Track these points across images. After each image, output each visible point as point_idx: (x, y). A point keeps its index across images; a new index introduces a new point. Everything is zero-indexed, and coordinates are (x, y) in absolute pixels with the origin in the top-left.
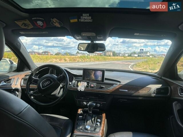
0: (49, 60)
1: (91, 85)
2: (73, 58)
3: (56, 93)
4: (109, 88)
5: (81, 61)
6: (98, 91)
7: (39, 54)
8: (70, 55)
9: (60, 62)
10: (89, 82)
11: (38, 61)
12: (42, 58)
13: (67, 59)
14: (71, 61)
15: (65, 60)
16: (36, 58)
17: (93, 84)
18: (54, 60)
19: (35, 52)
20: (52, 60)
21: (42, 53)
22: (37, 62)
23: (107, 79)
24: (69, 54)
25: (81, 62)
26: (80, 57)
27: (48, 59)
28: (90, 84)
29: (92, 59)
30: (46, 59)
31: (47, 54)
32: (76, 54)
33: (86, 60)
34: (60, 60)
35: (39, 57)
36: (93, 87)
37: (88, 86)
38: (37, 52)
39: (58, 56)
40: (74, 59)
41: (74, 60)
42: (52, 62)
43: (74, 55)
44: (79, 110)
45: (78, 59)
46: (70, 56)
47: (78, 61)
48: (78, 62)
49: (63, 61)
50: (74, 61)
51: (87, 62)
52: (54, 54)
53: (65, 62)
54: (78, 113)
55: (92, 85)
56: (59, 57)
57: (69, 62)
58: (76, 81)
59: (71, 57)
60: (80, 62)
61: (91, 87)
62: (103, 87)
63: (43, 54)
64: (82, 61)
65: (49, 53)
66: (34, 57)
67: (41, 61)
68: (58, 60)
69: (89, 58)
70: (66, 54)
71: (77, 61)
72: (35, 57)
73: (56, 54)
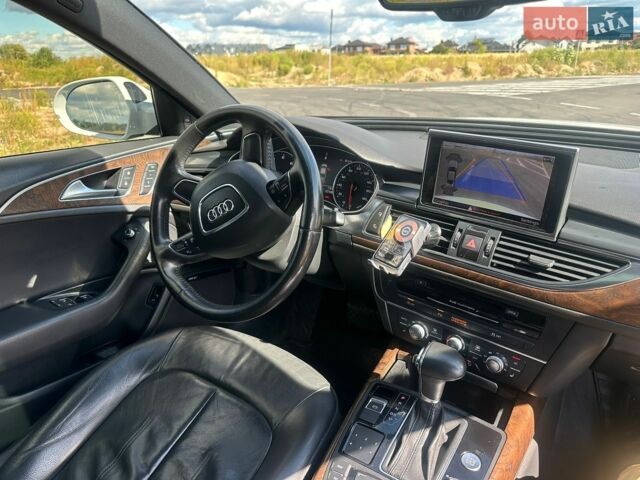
0: (407, 74)
1: (463, 239)
2: (500, 61)
3: (278, 255)
4: (598, 279)
5: (534, 73)
6: (505, 287)
7: (377, 50)
8: (489, 50)
9: (444, 78)
10: (455, 221)
11: (368, 76)
12: (382, 67)
13: (472, 66)
14: (488, 76)
15: (466, 72)
16: (363, 67)
17: (483, 236)
18: (425, 72)
19: (364, 45)
20: (416, 72)
21: (389, 45)
22: (366, 81)
23: (578, 214)
24: (485, 47)
25: (531, 79)
26: (533, 57)
27: (402, 68)
28: (458, 235)
29: (586, 64)
30: (398, 68)
31: (403, 48)
32: (520, 42)
33: (558, 70)
34: (448, 71)
35: (373, 64)
36: (473, 256)
37: (447, 244)
38: (370, 45)
39: (443, 56)
40: (504, 64)
41: (504, 71)
42: (416, 79)
43: (505, 48)
44: (389, 351)
45: (520, 67)
46: (489, 55)
47: (518, 76)
48: (520, 77)
49: (457, 75)
50: (501, 74)
51: (559, 77)
52: (430, 49)
53: (463, 79)
54: (376, 371)
55: (472, 243)
56: (445, 59)
57: (480, 78)
58: (387, 202)
59: (490, 59)
60: (526, 79)
61: (463, 252)
62: (543, 269)
63: (393, 49)
64: (539, 72)
65: (412, 48)
66: (356, 65)
67: (377, 78)
68: (438, 71)
69: (574, 60)
70: (473, 46)
71: (515, 74)
72: (362, 64)
73: (438, 50)
